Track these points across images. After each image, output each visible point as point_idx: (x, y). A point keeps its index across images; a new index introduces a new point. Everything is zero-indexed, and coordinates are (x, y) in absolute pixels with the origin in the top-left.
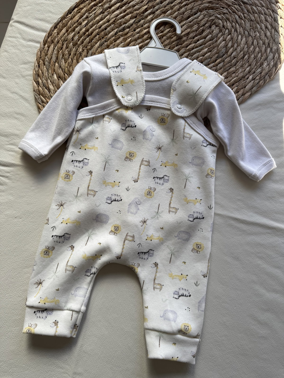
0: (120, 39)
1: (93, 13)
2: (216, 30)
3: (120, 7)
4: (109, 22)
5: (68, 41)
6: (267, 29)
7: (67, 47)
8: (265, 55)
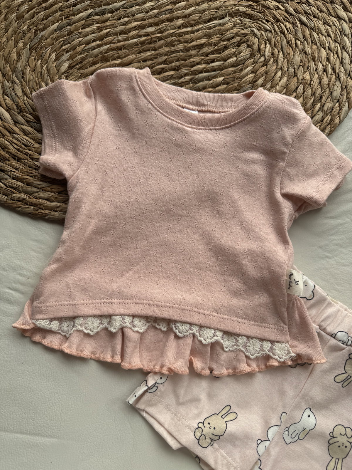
0: (92, 26)
2: (245, 52)
5: (10, 9)
6: (325, 73)
7: (6, 18)
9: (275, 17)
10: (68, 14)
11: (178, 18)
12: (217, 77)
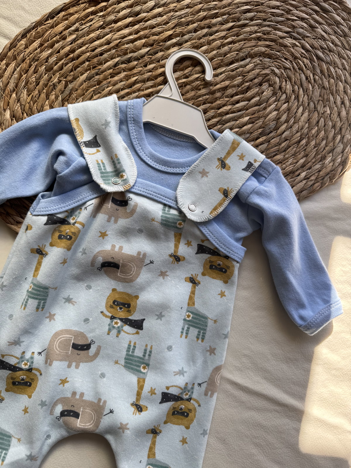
0: (120, 75)
1: (88, 25)
2: (267, 92)
3: (132, 24)
4: (109, 44)
5: (39, 61)
6: (343, 106)
7: (36, 71)
8: (332, 144)
9: (292, 54)
10: (96, 64)
12: (243, 117)
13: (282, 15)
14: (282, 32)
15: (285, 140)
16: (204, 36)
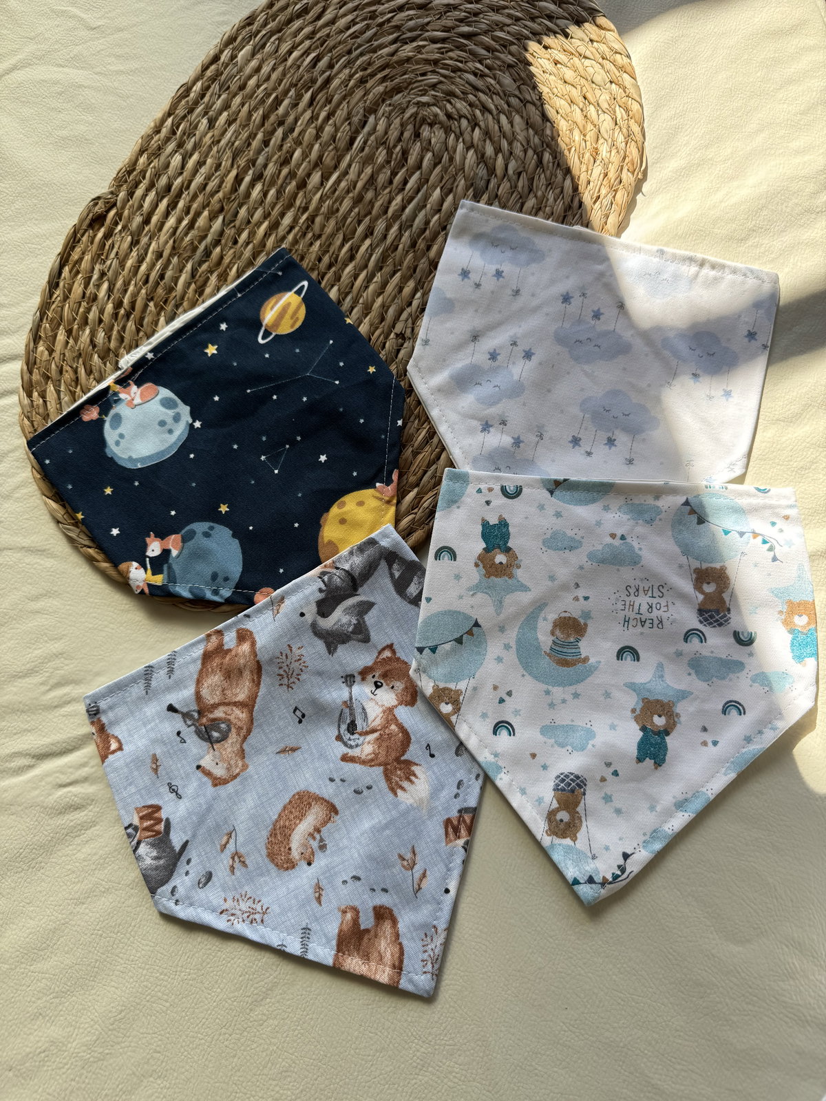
0: (210, 282)
1: (112, 255)
2: (435, 136)
3: (172, 205)
4: (161, 256)
5: (83, 355)
6: (559, 66)
8: (590, 127)
9: (427, 61)
10: (164, 295)
11: (309, 175)
12: (431, 195)
13: (368, 27)
14: (386, 46)
15: (517, 176)
16: (283, 139)
